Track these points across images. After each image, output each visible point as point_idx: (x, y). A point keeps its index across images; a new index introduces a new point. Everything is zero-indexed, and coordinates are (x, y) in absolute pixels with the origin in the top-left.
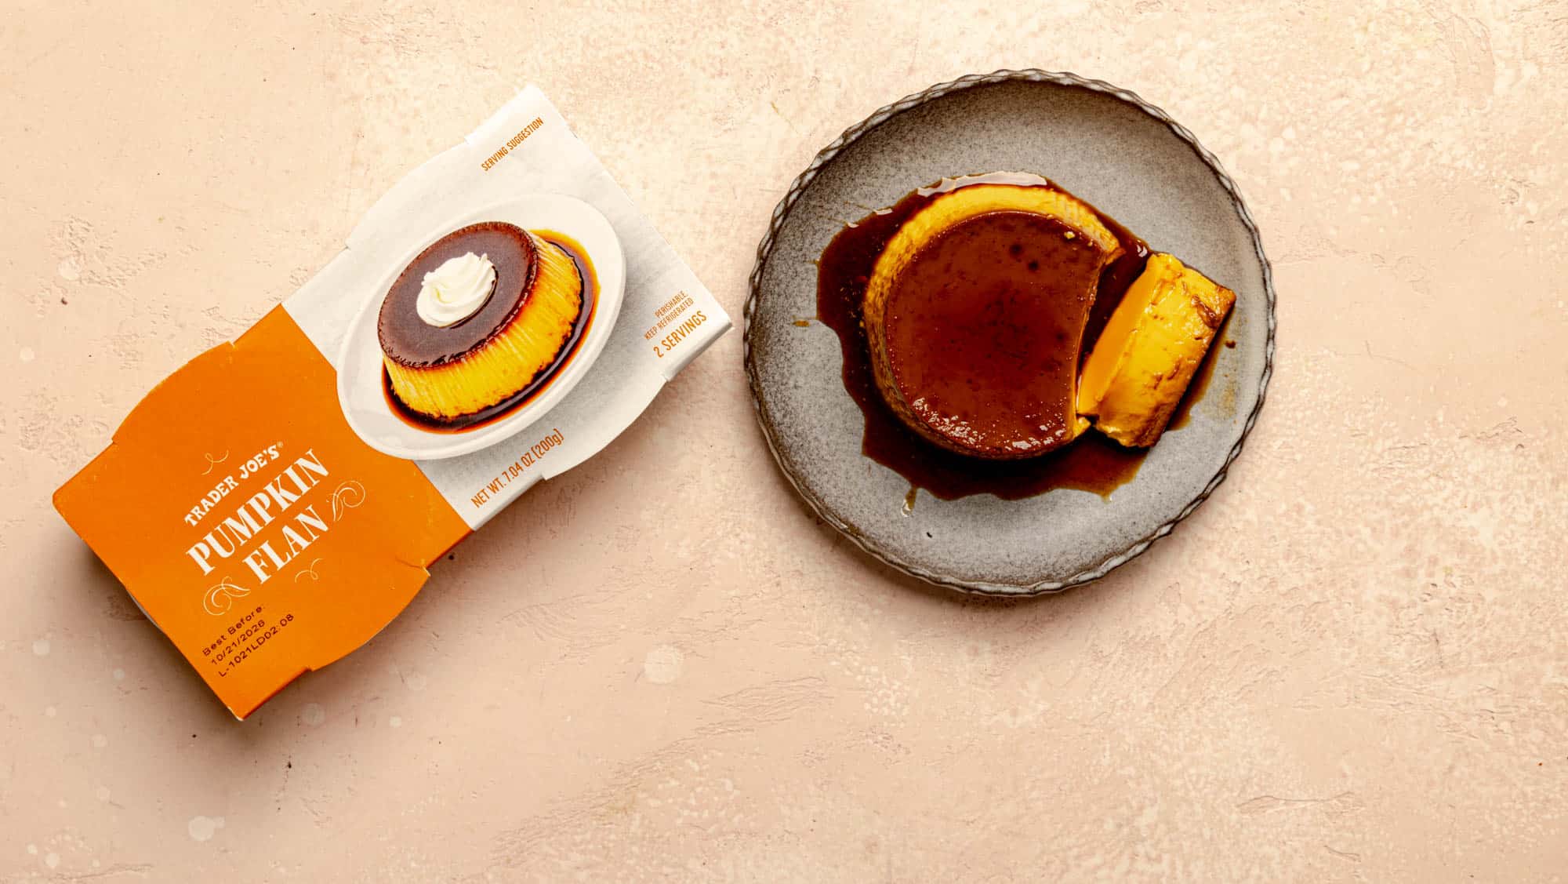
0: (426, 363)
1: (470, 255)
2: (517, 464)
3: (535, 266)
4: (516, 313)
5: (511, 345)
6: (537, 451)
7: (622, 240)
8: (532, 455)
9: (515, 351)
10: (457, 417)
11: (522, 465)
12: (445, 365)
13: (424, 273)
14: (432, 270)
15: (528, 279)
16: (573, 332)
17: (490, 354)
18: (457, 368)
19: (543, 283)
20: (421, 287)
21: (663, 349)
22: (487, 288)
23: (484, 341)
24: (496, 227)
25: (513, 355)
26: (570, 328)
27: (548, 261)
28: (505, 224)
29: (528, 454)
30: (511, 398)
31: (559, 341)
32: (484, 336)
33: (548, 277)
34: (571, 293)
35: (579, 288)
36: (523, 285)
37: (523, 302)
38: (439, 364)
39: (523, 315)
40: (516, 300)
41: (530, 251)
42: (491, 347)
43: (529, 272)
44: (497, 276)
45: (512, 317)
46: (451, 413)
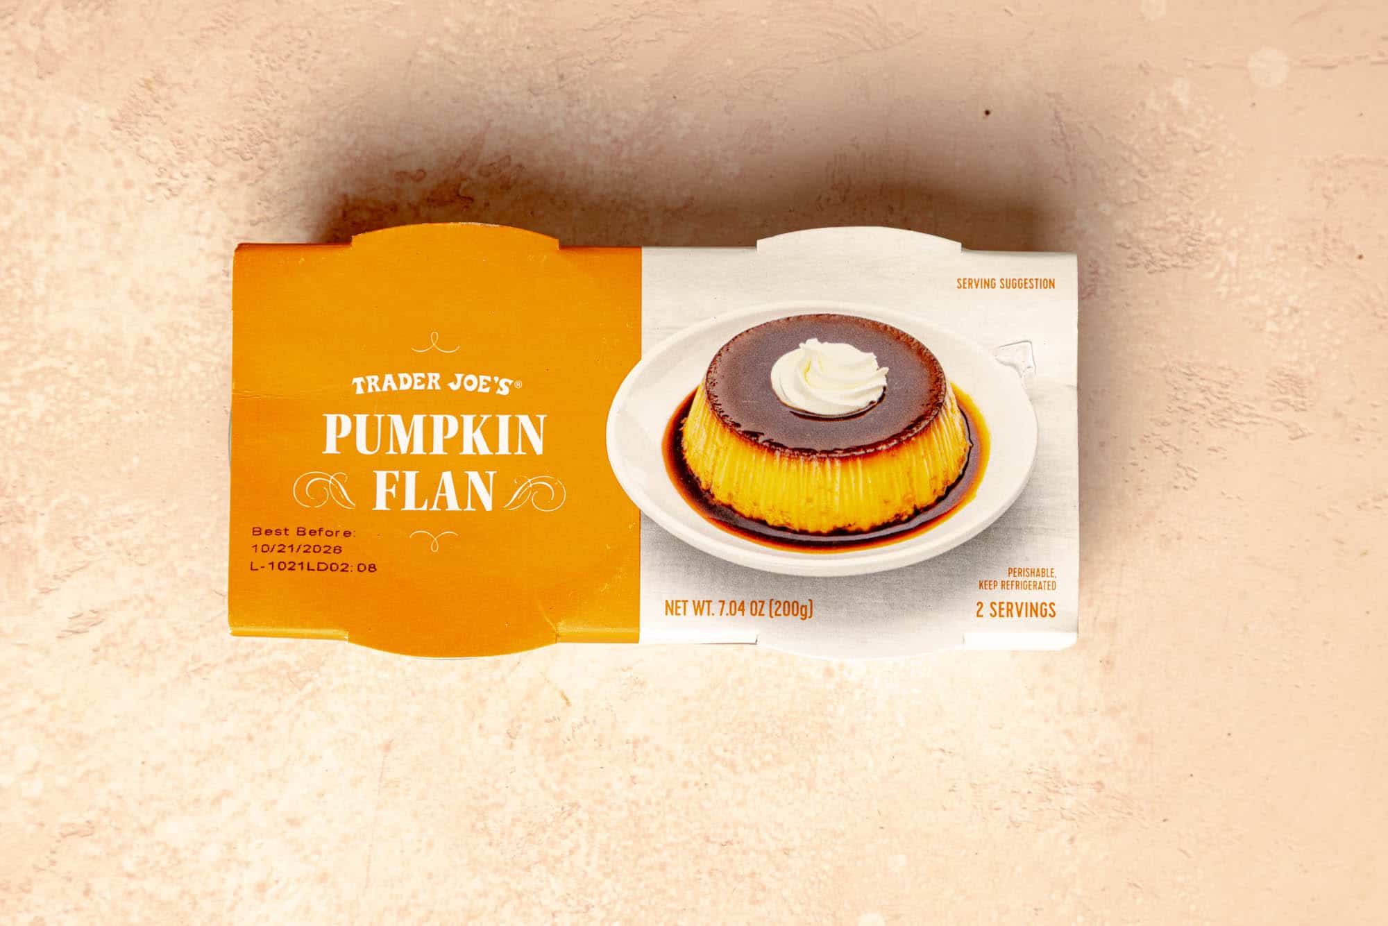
0: (738, 425)
1: (871, 357)
2: (743, 603)
3: (926, 422)
4: (869, 452)
5: (838, 478)
6: (774, 607)
7: (1035, 469)
8: (766, 606)
9: (837, 490)
10: (723, 505)
11: (747, 607)
12: (756, 443)
13: (812, 336)
14: (822, 340)
15: (910, 428)
16: (910, 518)
17: (810, 469)
18: (765, 457)
19: (921, 443)
20: (798, 347)
21: (986, 610)
22: (862, 403)
23: (815, 452)
24: (921, 351)
25: (831, 490)
26: (911, 511)
27: (944, 427)
28: (932, 355)
29: (763, 602)
30: (794, 532)
31: (889, 515)
32: (818, 448)
33: (930, 442)
34: (941, 478)
35: (952, 480)
36: (899, 430)
37: (884, 447)
38: (751, 437)
39: (875, 459)
40: (880, 439)
41: (935, 402)
42: (815, 464)
43: (917, 422)
44: (881, 400)
45: (862, 452)
46: (721, 496)
